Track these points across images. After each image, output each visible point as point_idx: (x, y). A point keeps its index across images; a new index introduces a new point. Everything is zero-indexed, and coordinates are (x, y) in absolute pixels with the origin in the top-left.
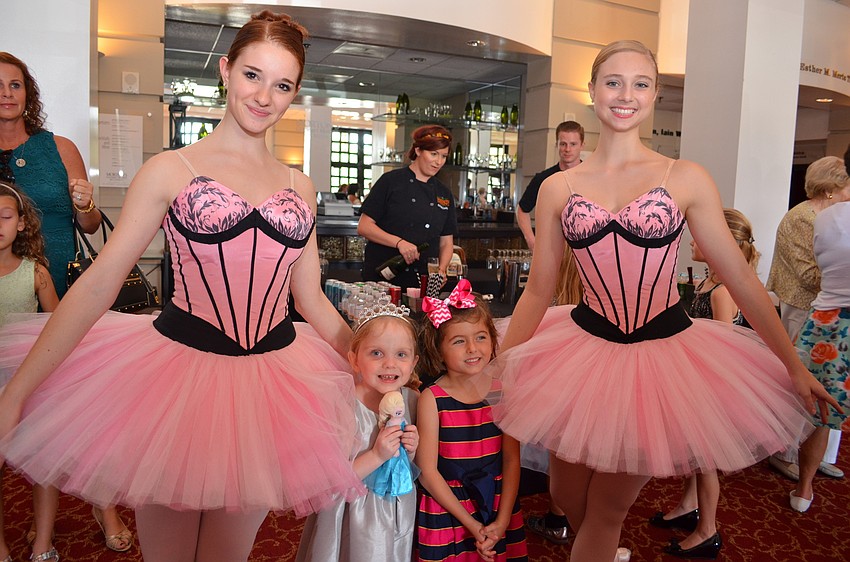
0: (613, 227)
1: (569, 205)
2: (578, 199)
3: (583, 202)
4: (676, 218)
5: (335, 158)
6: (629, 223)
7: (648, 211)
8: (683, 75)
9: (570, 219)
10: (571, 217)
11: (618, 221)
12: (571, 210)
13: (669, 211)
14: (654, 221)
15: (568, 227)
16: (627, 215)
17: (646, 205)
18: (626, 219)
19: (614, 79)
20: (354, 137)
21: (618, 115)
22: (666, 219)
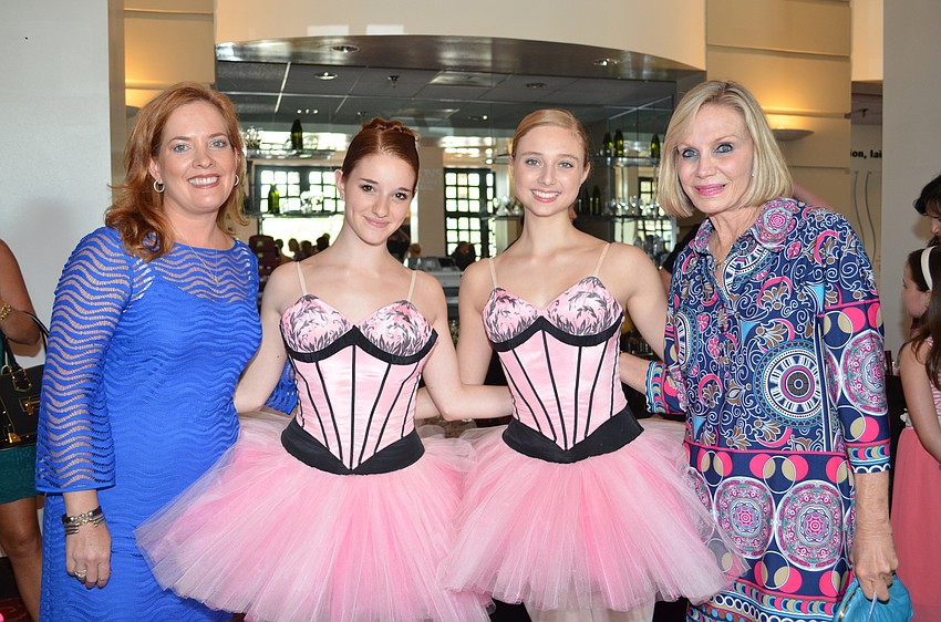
0: (541, 324)
1: (491, 301)
2: (501, 294)
3: (507, 297)
4: (612, 311)
5: (451, 207)
6: (559, 320)
7: (579, 304)
8: (881, 81)
9: (492, 318)
10: (493, 315)
11: (546, 317)
12: (493, 306)
13: (603, 303)
14: (586, 315)
15: (491, 327)
16: (556, 310)
17: (577, 297)
18: (554, 314)
19: (532, 157)
20: (475, 179)
21: (539, 198)
22: (600, 313)
